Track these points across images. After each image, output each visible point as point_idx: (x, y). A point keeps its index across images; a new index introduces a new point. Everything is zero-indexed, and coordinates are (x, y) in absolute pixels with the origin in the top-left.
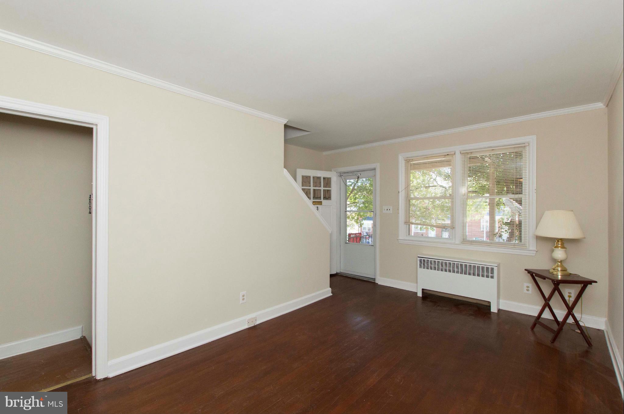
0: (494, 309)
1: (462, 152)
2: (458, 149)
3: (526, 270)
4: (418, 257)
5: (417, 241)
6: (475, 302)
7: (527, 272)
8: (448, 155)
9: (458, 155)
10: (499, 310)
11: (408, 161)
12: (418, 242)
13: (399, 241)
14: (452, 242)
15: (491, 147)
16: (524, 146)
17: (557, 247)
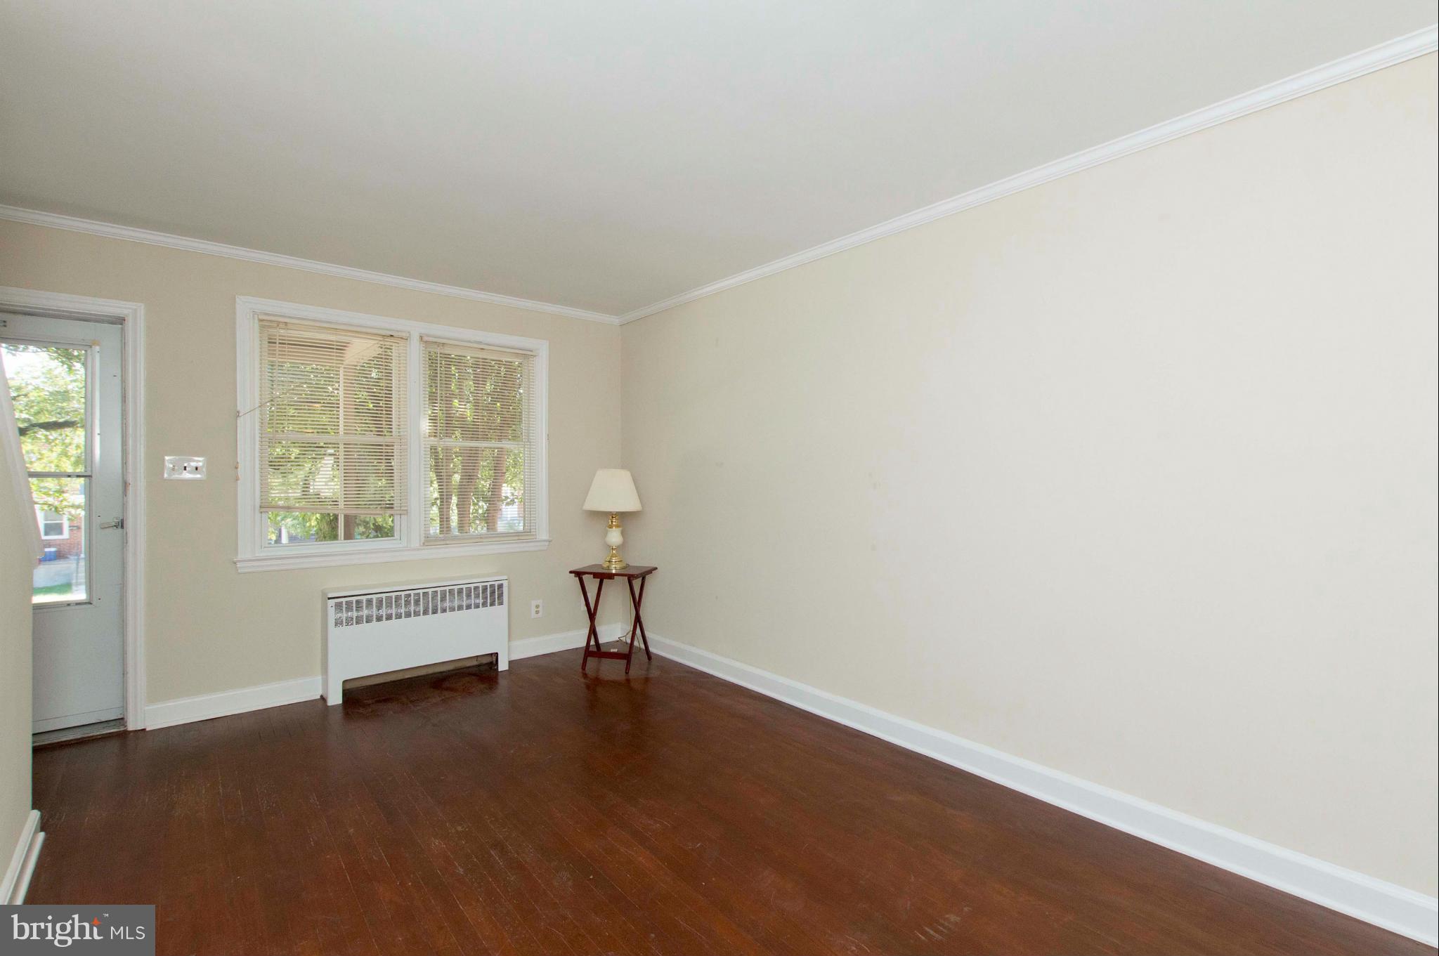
0: (503, 666)
1: (426, 339)
2: (416, 328)
3: (571, 572)
4: (329, 599)
5: (297, 557)
6: (451, 667)
7: (574, 575)
8: (392, 336)
9: (415, 342)
10: (511, 663)
11: (266, 323)
12: (301, 560)
13: (239, 565)
14: (401, 546)
15: (480, 343)
16: (527, 355)
17: (611, 527)
